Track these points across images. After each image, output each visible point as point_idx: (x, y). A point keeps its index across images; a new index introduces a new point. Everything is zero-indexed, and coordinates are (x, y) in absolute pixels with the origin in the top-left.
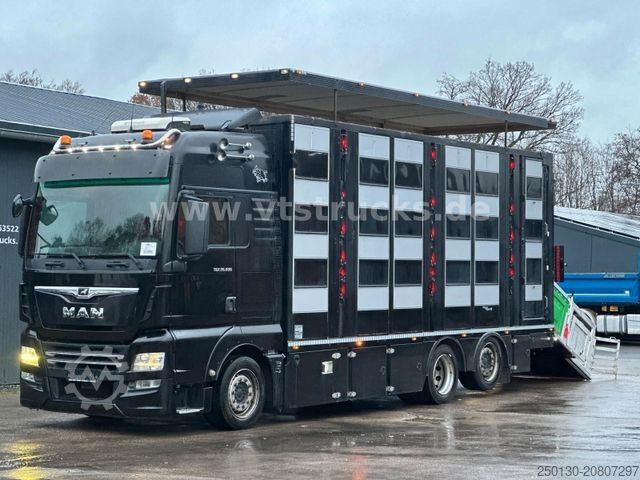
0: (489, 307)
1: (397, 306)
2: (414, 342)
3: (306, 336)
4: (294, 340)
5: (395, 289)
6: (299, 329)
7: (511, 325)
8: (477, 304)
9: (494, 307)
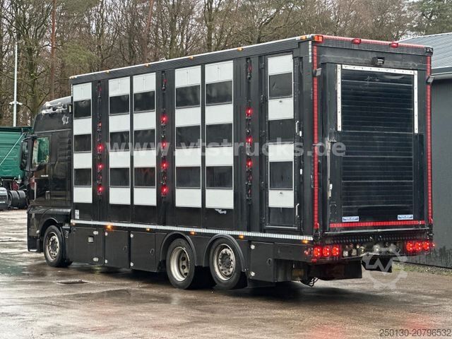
0: (223, 210)
1: (136, 202)
2: (148, 231)
3: (81, 218)
4: (75, 219)
5: (135, 189)
6: (77, 212)
7: (249, 230)
8: (208, 205)
9: (228, 210)
